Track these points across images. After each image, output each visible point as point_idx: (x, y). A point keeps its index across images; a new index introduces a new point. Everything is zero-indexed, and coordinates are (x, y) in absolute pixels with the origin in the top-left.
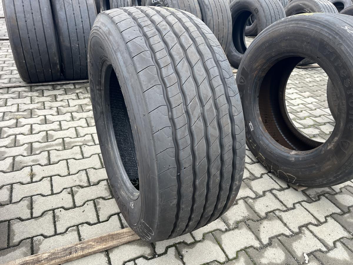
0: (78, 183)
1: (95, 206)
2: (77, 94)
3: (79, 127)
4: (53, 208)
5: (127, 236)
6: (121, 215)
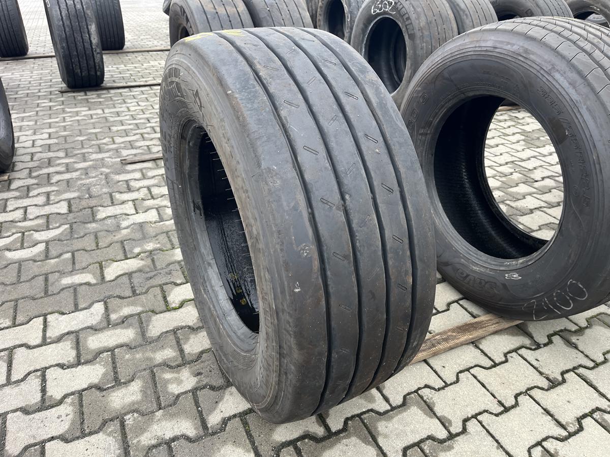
6: (461, 302)
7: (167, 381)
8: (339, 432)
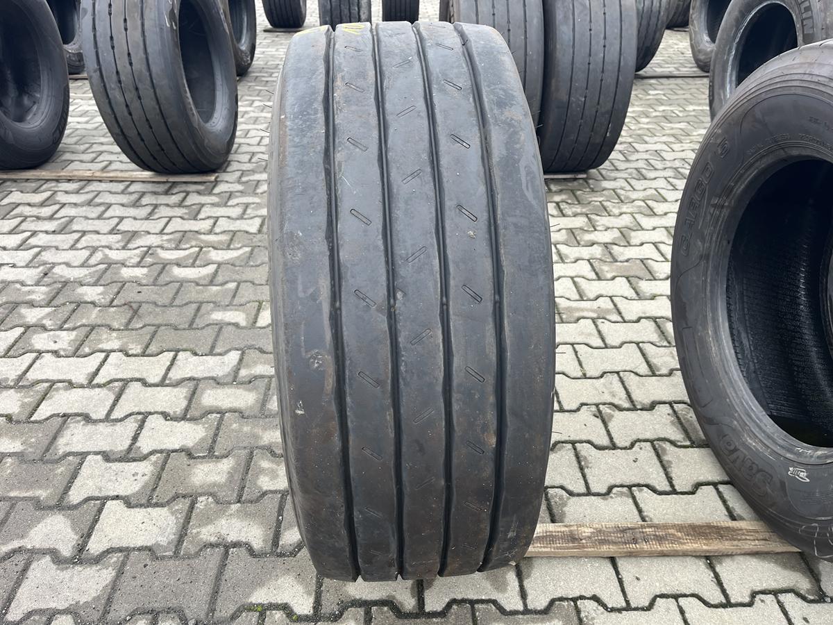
0: (608, 399)
1: (658, 456)
2: (557, 203)
3: (579, 277)
4: (571, 439)
5: (751, 538)
6: (721, 488)
7: (262, 471)
8: (434, 614)
